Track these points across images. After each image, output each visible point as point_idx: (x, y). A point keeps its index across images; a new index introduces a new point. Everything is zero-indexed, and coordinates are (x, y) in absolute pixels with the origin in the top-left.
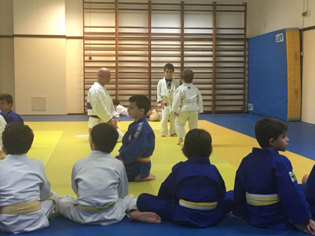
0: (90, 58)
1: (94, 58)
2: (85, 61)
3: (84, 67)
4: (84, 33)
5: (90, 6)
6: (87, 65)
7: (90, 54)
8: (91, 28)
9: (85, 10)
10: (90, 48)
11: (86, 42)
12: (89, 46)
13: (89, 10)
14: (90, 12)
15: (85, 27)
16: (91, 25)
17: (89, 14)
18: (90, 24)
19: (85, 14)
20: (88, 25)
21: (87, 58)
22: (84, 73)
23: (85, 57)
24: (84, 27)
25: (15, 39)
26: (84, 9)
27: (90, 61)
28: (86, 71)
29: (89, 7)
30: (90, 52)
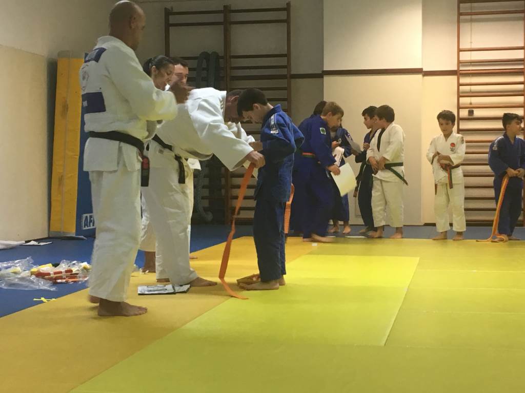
0: (471, 113)
1: (477, 113)
2: (459, 119)
3: (459, 130)
4: (460, 63)
5: (471, 8)
6: (464, 125)
7: (471, 104)
8: (472, 52)
9: (461, 17)
10: (471, 92)
11: (463, 80)
12: (467, 88)
13: (468, 17)
14: (472, 21)
15: (461, 51)
16: (475, 46)
17: (470, 23)
18: (471, 45)
19: (461, 25)
20: (468, 46)
21: (464, 113)
23: (460, 110)
24: (459, 50)
25: (327, 79)
26: (460, 14)
27: (471, 118)
29: (470, 11)
30: (471, 101)
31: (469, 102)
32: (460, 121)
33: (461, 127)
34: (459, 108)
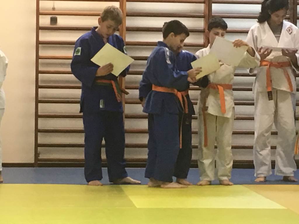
0: (54, 20)
1: (62, 21)
2: (39, 28)
3: (39, 43)
6: (45, 37)
7: (54, 9)
21: (45, 21)
22: (38, 57)
23: (40, 16)
27: (54, 28)
28: (42, 53)
30: (54, 6)
31: (52, 7)
32: (40, 31)
33: (41, 39)
34: (39, 13)
